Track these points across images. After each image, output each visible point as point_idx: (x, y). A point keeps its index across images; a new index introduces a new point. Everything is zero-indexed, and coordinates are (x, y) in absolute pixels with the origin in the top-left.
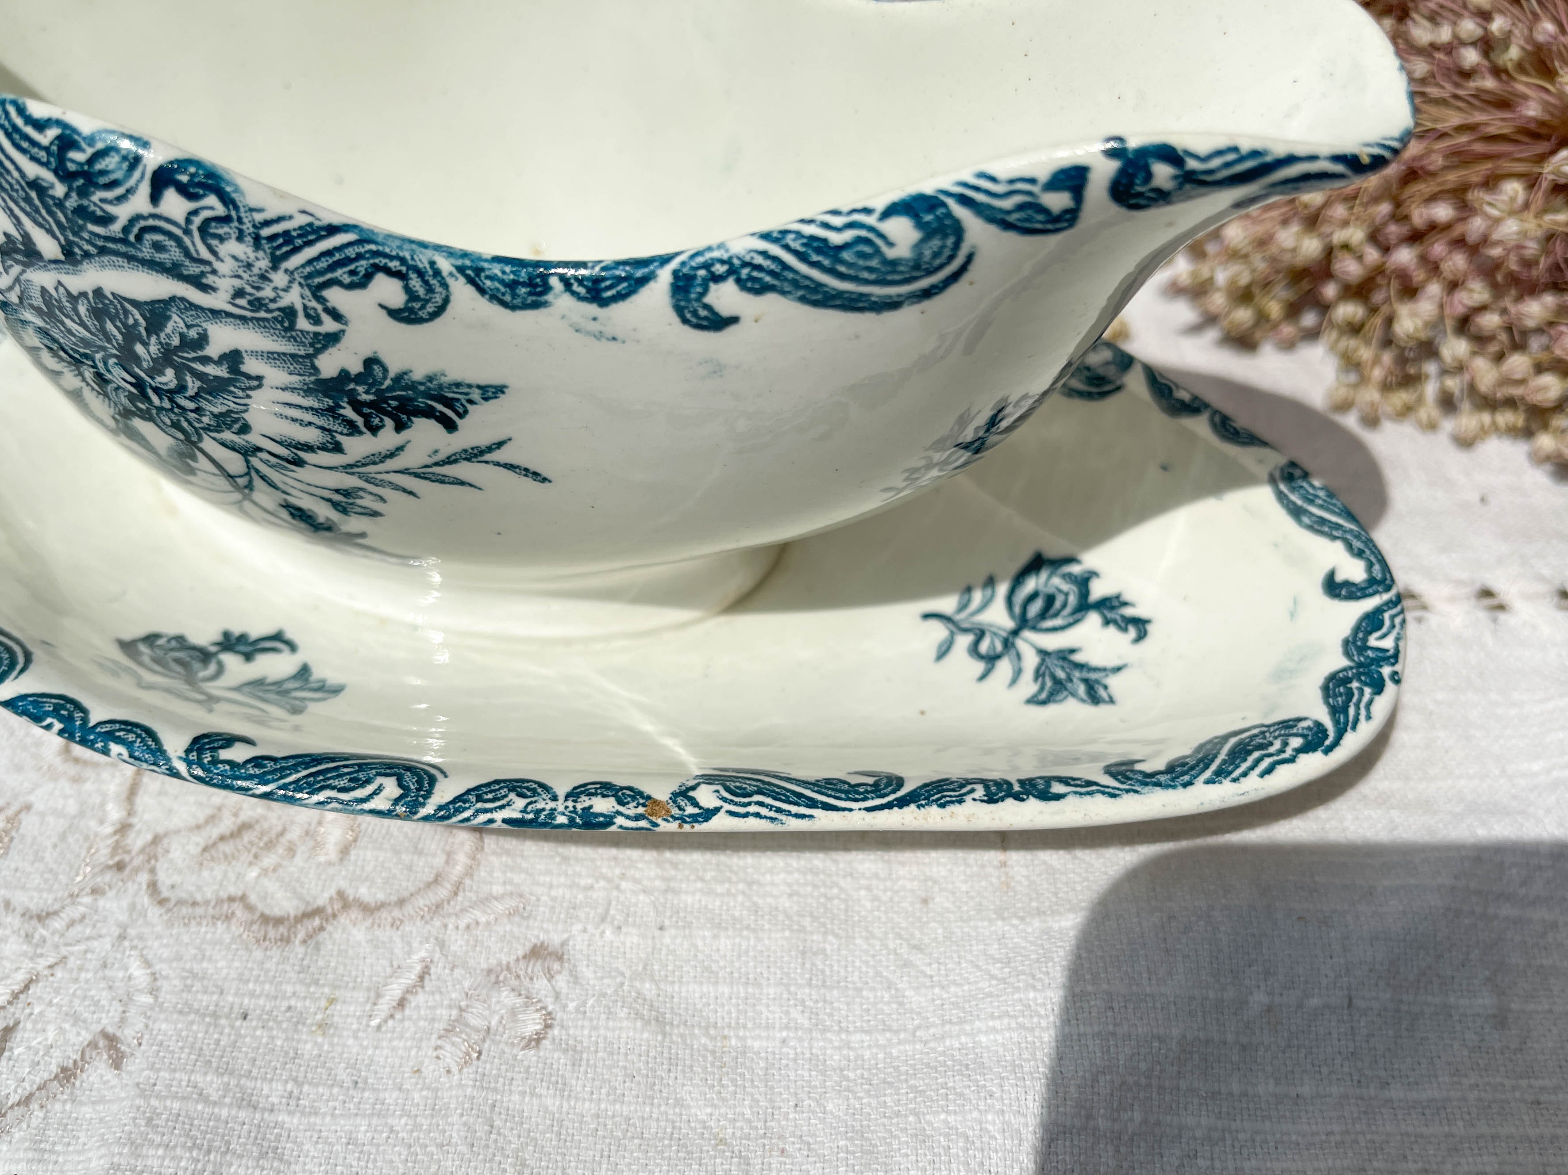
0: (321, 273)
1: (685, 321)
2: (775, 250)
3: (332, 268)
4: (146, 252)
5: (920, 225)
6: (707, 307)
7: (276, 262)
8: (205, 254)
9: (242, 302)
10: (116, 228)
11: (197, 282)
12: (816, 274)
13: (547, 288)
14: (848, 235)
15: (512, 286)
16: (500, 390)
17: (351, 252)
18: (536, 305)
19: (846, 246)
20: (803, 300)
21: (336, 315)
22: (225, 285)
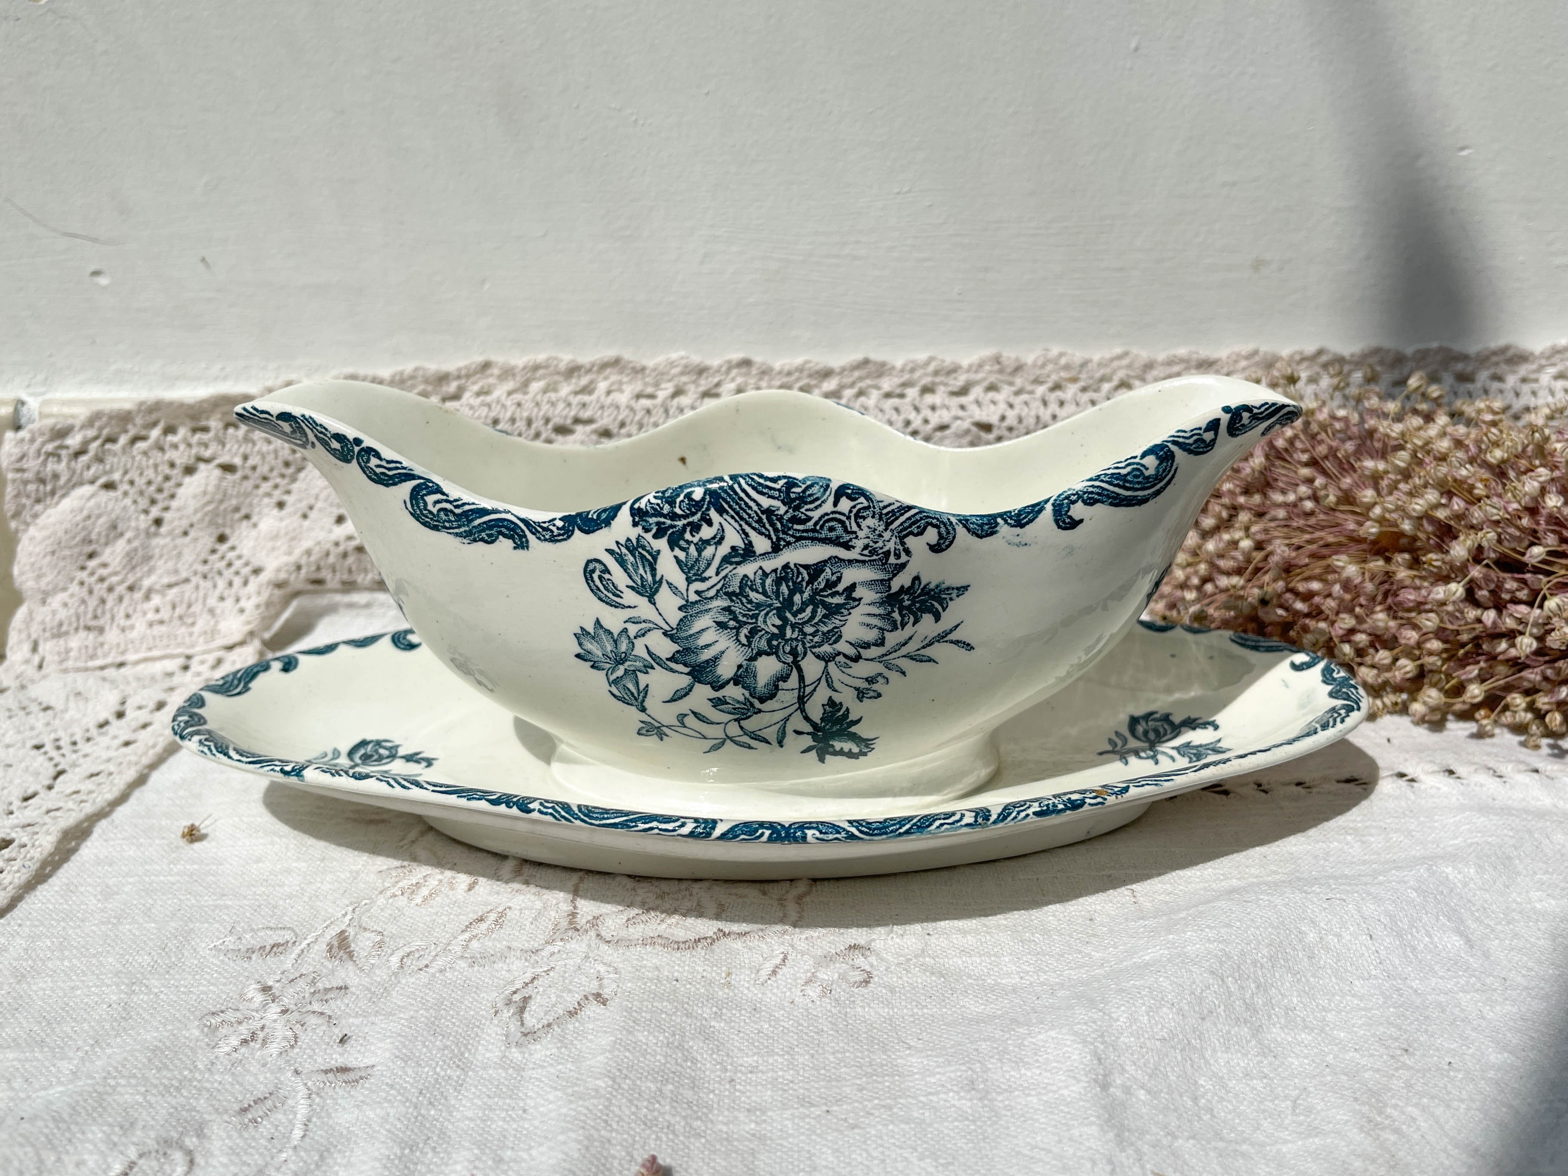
0: (905, 529)
1: (1059, 527)
2: (1097, 483)
5: (1158, 458)
6: (1070, 517)
7: (888, 525)
8: (855, 528)
9: (866, 552)
12: (1117, 490)
13: (997, 524)
14: (1129, 469)
15: (981, 526)
16: (966, 588)
18: (992, 534)
19: (1129, 474)
20: (1111, 504)
21: (908, 552)
22: (859, 544)
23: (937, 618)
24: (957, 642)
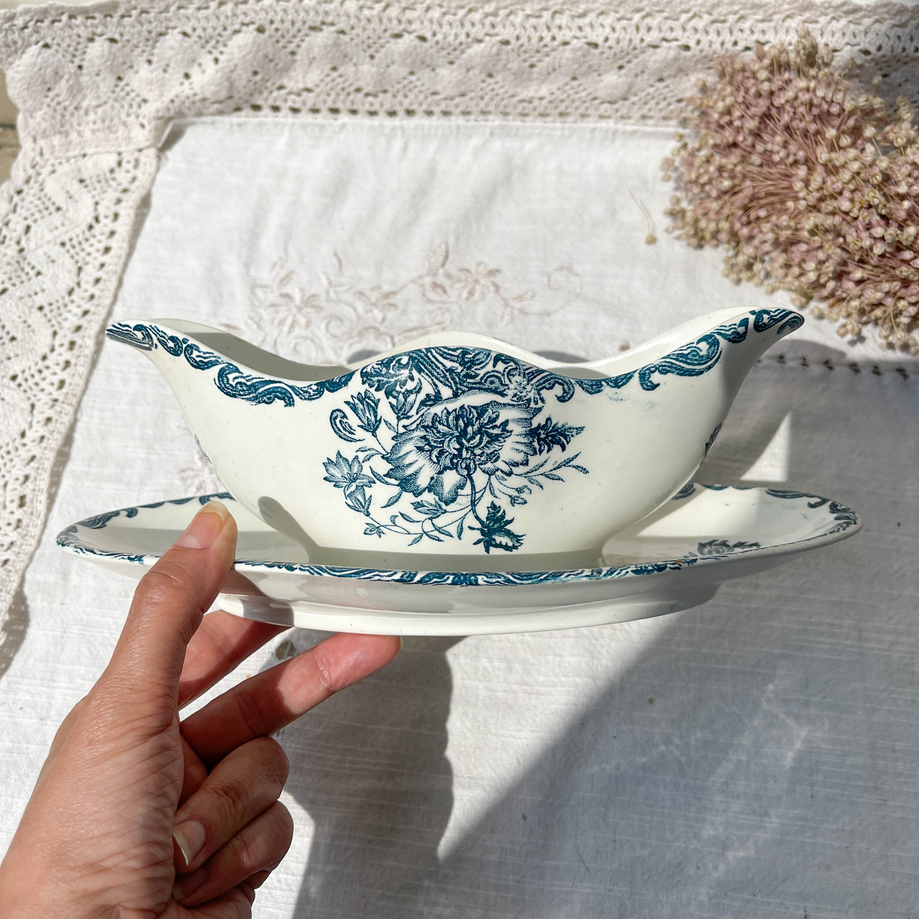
0: (541, 384)
1: (644, 388)
3: (544, 383)
4: (487, 385)
6: (651, 382)
10: (478, 379)
11: (502, 394)
16: (582, 428)
17: (549, 377)
19: (689, 354)
21: (543, 400)
23: (564, 449)
24: (577, 467)
